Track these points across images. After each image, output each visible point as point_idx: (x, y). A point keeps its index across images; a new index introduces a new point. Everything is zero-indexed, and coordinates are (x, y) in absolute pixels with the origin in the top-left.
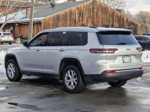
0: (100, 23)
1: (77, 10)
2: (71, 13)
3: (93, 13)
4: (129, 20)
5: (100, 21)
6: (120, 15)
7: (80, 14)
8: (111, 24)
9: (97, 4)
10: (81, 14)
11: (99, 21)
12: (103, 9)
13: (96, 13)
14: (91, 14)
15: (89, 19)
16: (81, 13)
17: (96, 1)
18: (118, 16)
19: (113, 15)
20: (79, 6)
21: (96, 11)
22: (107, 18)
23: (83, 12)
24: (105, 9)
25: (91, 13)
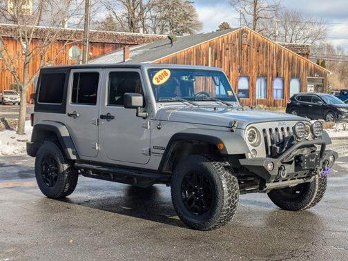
0: (254, 71)
1: (210, 49)
2: (200, 53)
3: (240, 53)
4: (310, 64)
5: (254, 67)
6: (293, 57)
7: (216, 54)
8: (275, 72)
9: (249, 36)
10: (217, 56)
11: (251, 67)
12: (259, 46)
13: (245, 54)
14: (237, 55)
15: (234, 64)
16: (218, 53)
17: (246, 32)
18: (289, 58)
19: (279, 57)
20: (214, 40)
21: (245, 48)
22: (266, 61)
23: (221, 52)
24: (263, 45)
25: (238, 52)
